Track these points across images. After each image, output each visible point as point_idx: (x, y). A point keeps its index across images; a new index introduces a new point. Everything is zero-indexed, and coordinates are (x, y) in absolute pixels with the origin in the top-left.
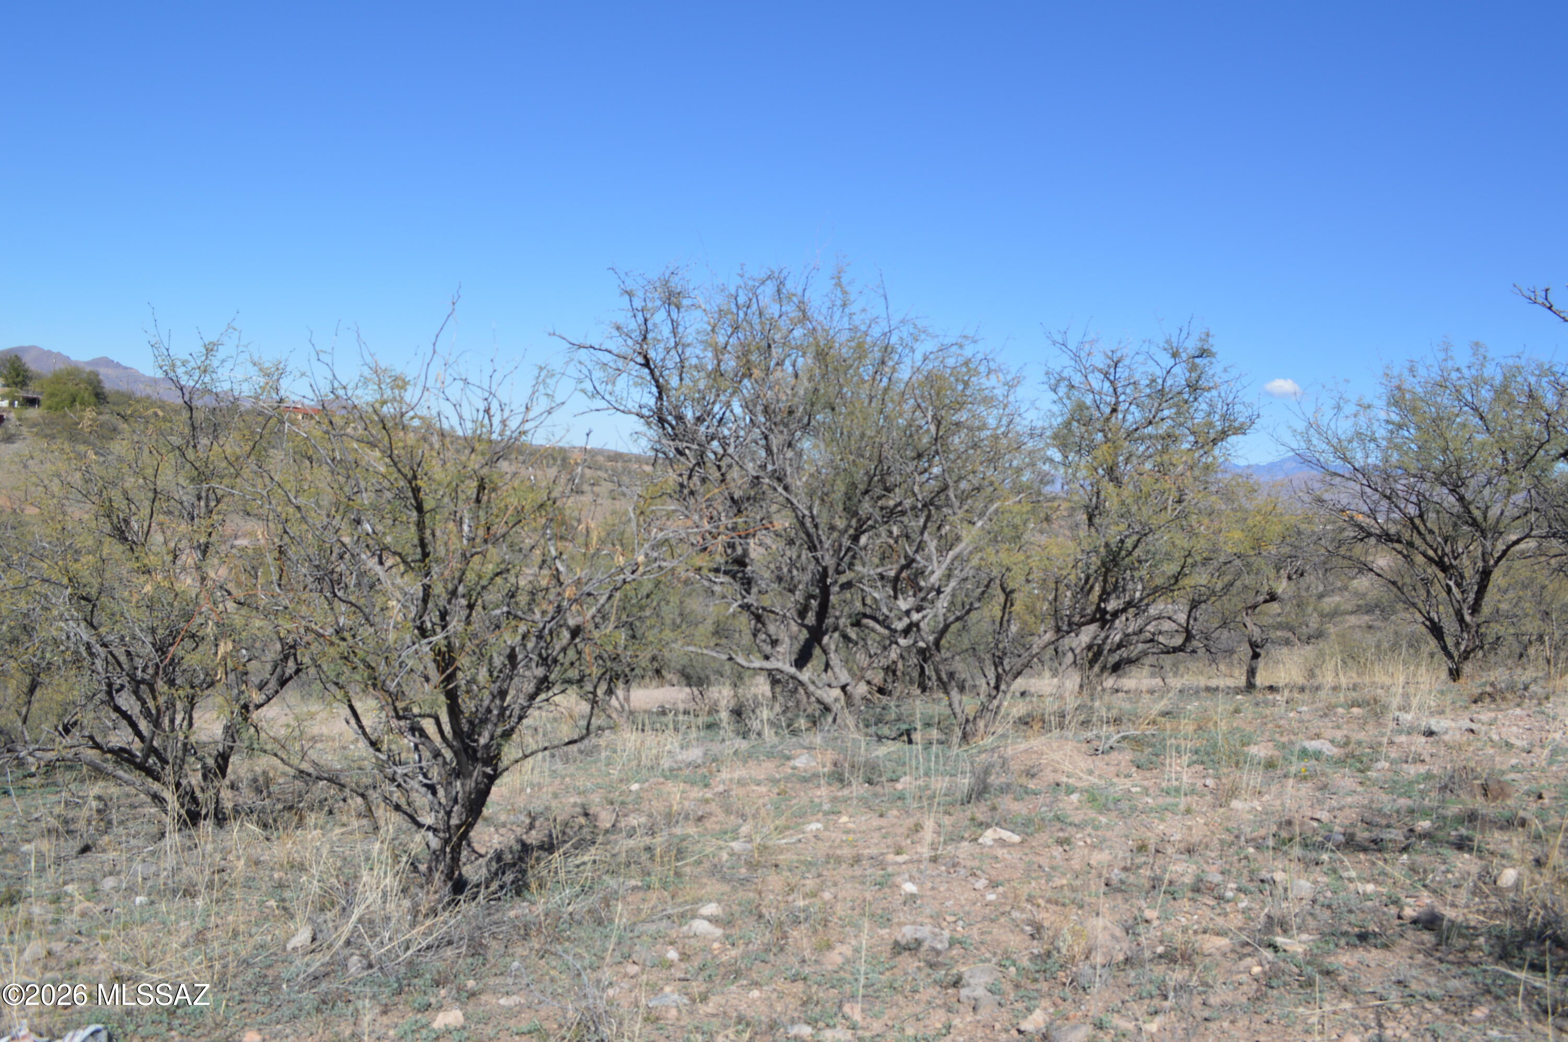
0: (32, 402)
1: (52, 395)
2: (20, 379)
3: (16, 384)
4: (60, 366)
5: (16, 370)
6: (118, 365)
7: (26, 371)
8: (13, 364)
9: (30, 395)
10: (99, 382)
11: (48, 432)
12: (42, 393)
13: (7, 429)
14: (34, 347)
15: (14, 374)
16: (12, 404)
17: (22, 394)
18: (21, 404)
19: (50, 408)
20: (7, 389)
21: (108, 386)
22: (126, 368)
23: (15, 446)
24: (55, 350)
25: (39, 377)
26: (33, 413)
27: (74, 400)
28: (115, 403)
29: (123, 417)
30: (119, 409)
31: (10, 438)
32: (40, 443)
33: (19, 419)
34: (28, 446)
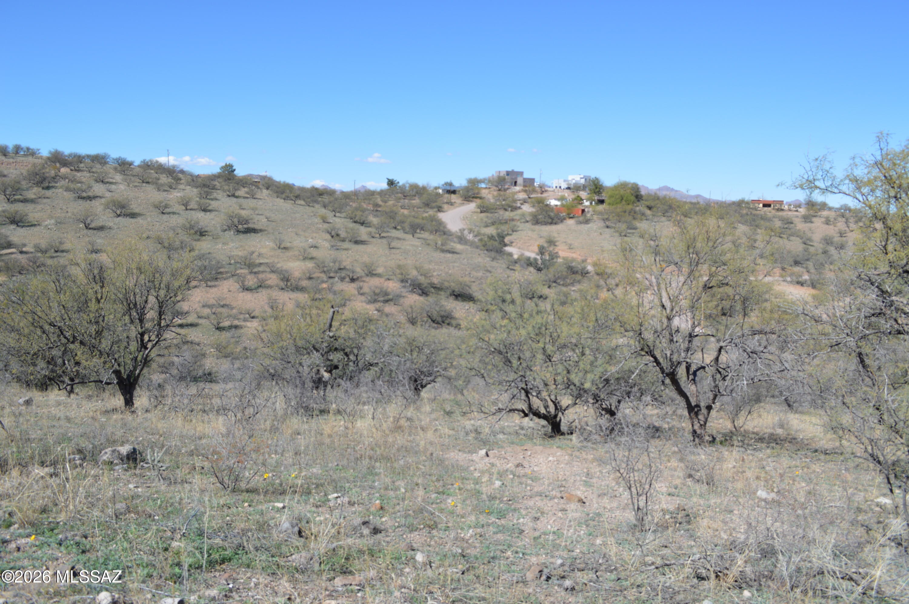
0: (602, 202)
1: (612, 197)
2: (598, 190)
3: (595, 193)
5: (595, 185)
7: (601, 185)
8: (593, 181)
9: (601, 198)
10: (639, 189)
12: (607, 197)
13: (586, 217)
15: (594, 187)
16: (591, 203)
17: (597, 198)
18: (596, 203)
19: (609, 204)
20: (590, 196)
21: (643, 191)
22: (677, 191)
23: (589, 225)
25: (607, 188)
26: (601, 207)
27: (622, 199)
28: (646, 201)
29: (650, 208)
30: (648, 203)
31: (587, 222)
32: (601, 224)
33: (594, 211)
34: (596, 225)
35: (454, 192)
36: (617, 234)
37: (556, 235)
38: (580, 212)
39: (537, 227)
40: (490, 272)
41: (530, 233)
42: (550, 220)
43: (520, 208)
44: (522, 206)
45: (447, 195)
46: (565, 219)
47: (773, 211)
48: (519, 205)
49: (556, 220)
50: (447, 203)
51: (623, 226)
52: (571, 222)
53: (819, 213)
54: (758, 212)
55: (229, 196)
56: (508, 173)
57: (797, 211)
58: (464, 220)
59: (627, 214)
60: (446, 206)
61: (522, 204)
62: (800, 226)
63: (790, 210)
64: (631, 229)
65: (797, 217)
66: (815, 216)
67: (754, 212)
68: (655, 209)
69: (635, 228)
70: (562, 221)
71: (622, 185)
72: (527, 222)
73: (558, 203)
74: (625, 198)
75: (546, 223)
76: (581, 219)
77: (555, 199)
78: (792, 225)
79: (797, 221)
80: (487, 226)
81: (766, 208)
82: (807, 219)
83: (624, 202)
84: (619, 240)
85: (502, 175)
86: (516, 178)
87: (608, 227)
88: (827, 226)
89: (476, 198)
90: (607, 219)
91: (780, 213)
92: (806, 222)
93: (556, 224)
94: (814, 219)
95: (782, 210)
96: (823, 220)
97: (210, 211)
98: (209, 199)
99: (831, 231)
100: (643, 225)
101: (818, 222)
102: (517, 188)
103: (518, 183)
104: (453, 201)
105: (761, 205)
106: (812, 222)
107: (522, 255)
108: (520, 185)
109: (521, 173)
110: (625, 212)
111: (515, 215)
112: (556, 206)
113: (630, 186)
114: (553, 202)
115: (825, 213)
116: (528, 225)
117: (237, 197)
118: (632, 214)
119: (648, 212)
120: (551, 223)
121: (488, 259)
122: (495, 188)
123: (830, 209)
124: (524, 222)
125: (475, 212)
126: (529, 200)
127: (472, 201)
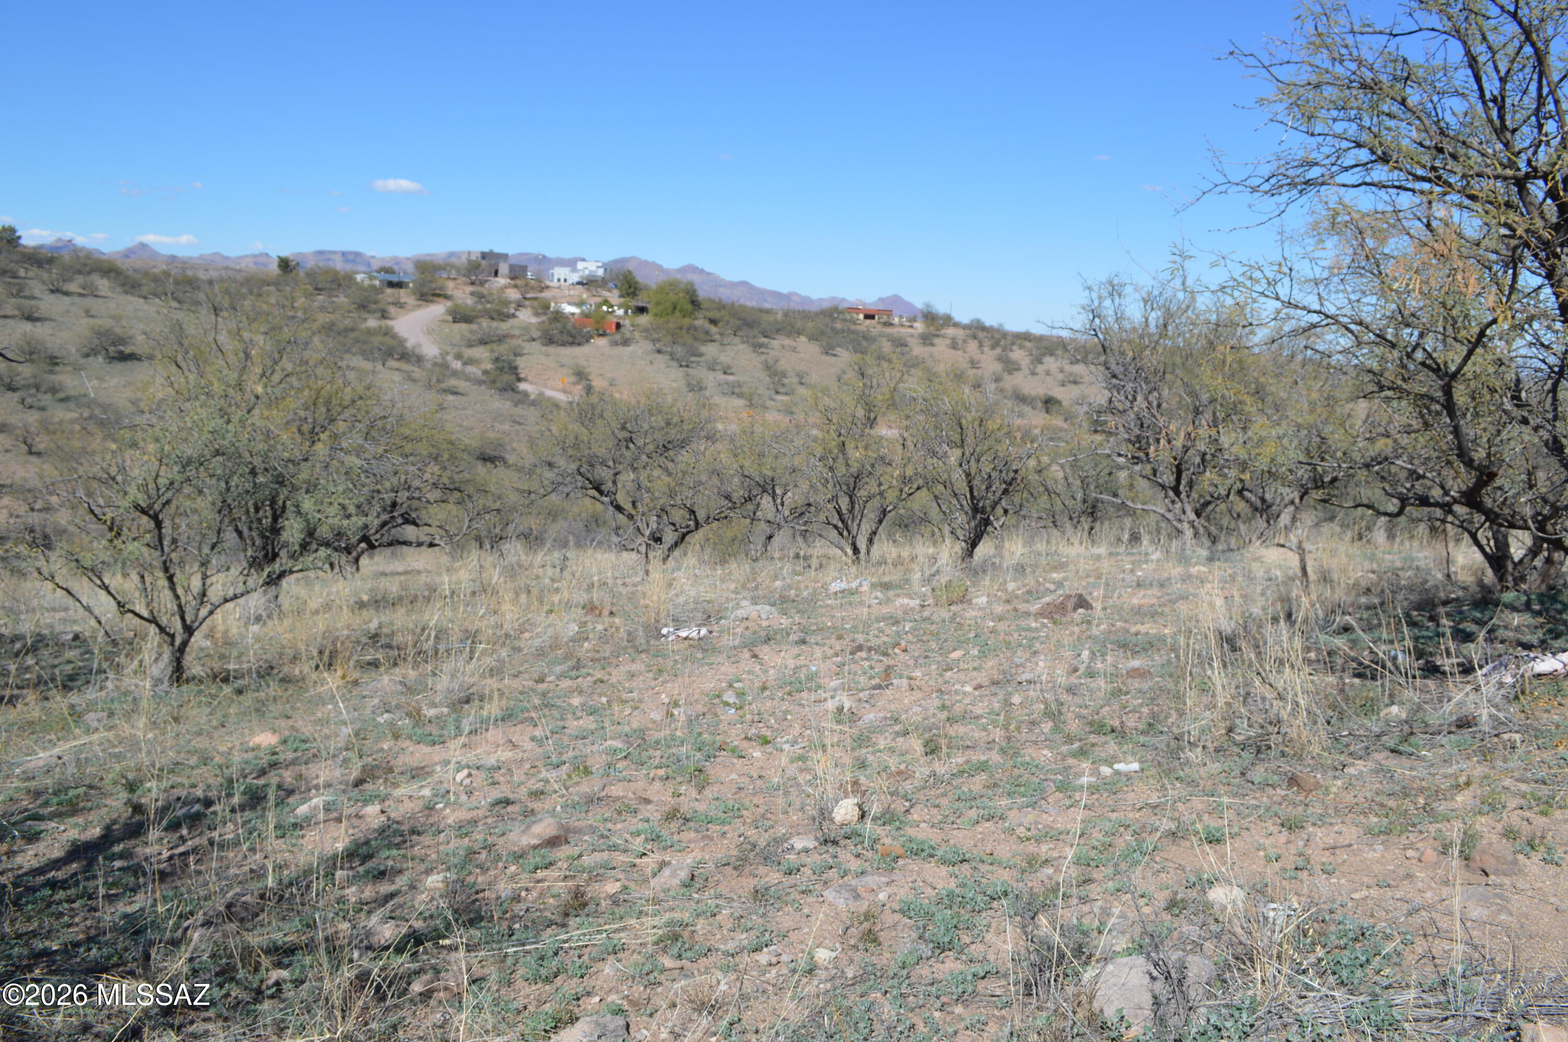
0: (642, 310)
1: (658, 304)
2: (632, 290)
3: (628, 294)
4: (662, 278)
5: (628, 282)
6: (702, 271)
7: (636, 283)
8: (625, 277)
9: (640, 304)
10: (695, 291)
11: (655, 336)
12: (649, 302)
13: (623, 334)
14: (633, 258)
15: (626, 286)
16: (626, 312)
17: (634, 303)
18: (633, 313)
19: (656, 315)
20: (622, 300)
21: (703, 293)
22: (709, 274)
23: (630, 348)
24: (650, 260)
25: (647, 288)
26: (643, 319)
27: (675, 308)
28: (707, 310)
29: (713, 322)
30: (710, 315)
31: (626, 342)
32: (649, 346)
33: (633, 325)
34: (640, 348)
35: (399, 285)
36: (675, 364)
37: (585, 363)
38: (614, 327)
39: (552, 349)
40: (520, 424)
41: (543, 359)
42: (570, 339)
43: (514, 316)
44: (518, 313)
45: (389, 291)
46: (592, 337)
47: (879, 326)
48: (512, 311)
49: (579, 339)
50: (394, 304)
51: (679, 350)
52: (602, 342)
53: (943, 332)
54: (858, 327)
55: (52, 292)
56: (484, 256)
57: (911, 327)
58: (430, 334)
59: (684, 331)
60: (392, 310)
61: (516, 310)
62: (918, 350)
63: (902, 325)
64: (695, 355)
65: (912, 336)
66: (937, 336)
67: (853, 327)
68: (720, 324)
69: (701, 355)
70: (588, 341)
71: (671, 284)
72: (534, 340)
73: (575, 310)
74: (679, 307)
75: (563, 344)
76: (618, 337)
77: (570, 304)
78: (906, 349)
79: (912, 342)
80: (470, 346)
81: (868, 322)
82: (927, 339)
83: (678, 314)
84: (681, 372)
85: (473, 258)
86: (497, 264)
87: (659, 352)
88: (954, 352)
89: (439, 295)
90: (659, 340)
91: (889, 330)
92: (925, 344)
93: (579, 344)
94: (936, 341)
95: (891, 325)
96: (948, 342)
97: (37, 320)
98: (25, 297)
99: (960, 359)
100: (710, 350)
101: (941, 347)
102: (502, 281)
103: (500, 273)
104: (402, 301)
105: (861, 316)
106: (932, 345)
107: (541, 394)
108: (503, 277)
109: (505, 257)
110: (681, 328)
111: (512, 327)
112: (573, 314)
113: (683, 286)
114: (568, 309)
115: (950, 331)
116: (536, 346)
117: (67, 294)
118: (692, 331)
119: (713, 329)
120: (572, 344)
121: (508, 403)
122: (464, 279)
123: (956, 325)
124: (528, 341)
125: (444, 321)
126: (527, 303)
127: (432, 301)
